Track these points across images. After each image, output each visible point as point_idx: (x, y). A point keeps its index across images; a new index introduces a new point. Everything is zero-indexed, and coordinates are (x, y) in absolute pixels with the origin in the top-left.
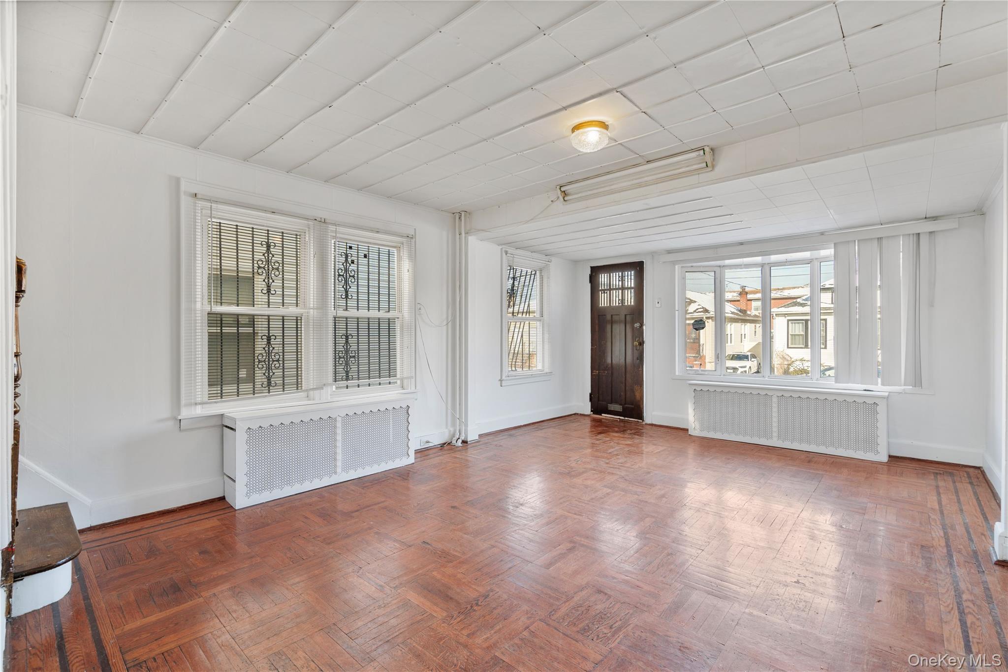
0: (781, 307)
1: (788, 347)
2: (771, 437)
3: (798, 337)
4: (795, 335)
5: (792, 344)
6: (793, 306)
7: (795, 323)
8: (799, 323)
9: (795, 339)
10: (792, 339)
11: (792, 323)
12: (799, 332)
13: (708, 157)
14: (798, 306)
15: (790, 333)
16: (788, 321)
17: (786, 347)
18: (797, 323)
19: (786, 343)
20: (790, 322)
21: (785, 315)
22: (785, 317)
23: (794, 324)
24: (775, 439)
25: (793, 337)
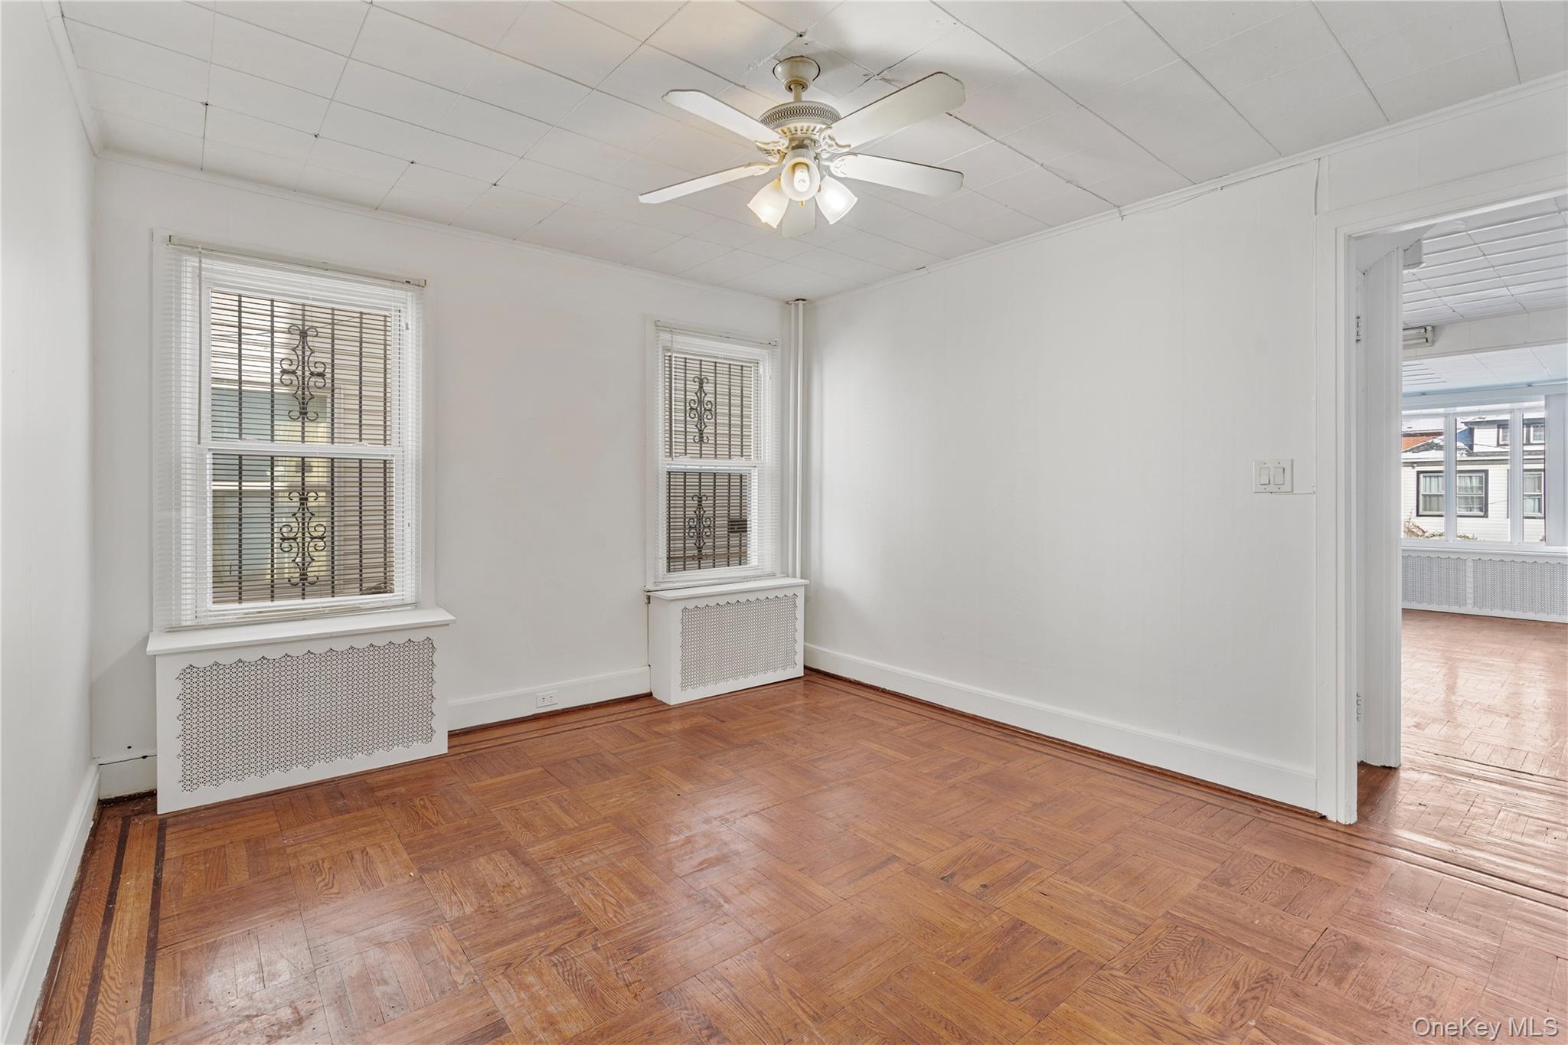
0: (1406, 452)
1: (1418, 515)
2: (1465, 604)
3: (1436, 498)
4: (1430, 496)
5: (1425, 510)
6: (1427, 450)
7: (1430, 477)
8: (1438, 477)
9: (1430, 501)
10: (1425, 502)
11: (1426, 477)
12: (1438, 491)
13: (1429, 335)
14: (1436, 449)
15: (1422, 492)
16: (1419, 473)
17: (1415, 514)
18: (1435, 477)
19: (1415, 508)
20: (1421, 475)
21: (1412, 464)
22: (1413, 467)
23: (1428, 478)
24: (1470, 606)
25: (1428, 498)
